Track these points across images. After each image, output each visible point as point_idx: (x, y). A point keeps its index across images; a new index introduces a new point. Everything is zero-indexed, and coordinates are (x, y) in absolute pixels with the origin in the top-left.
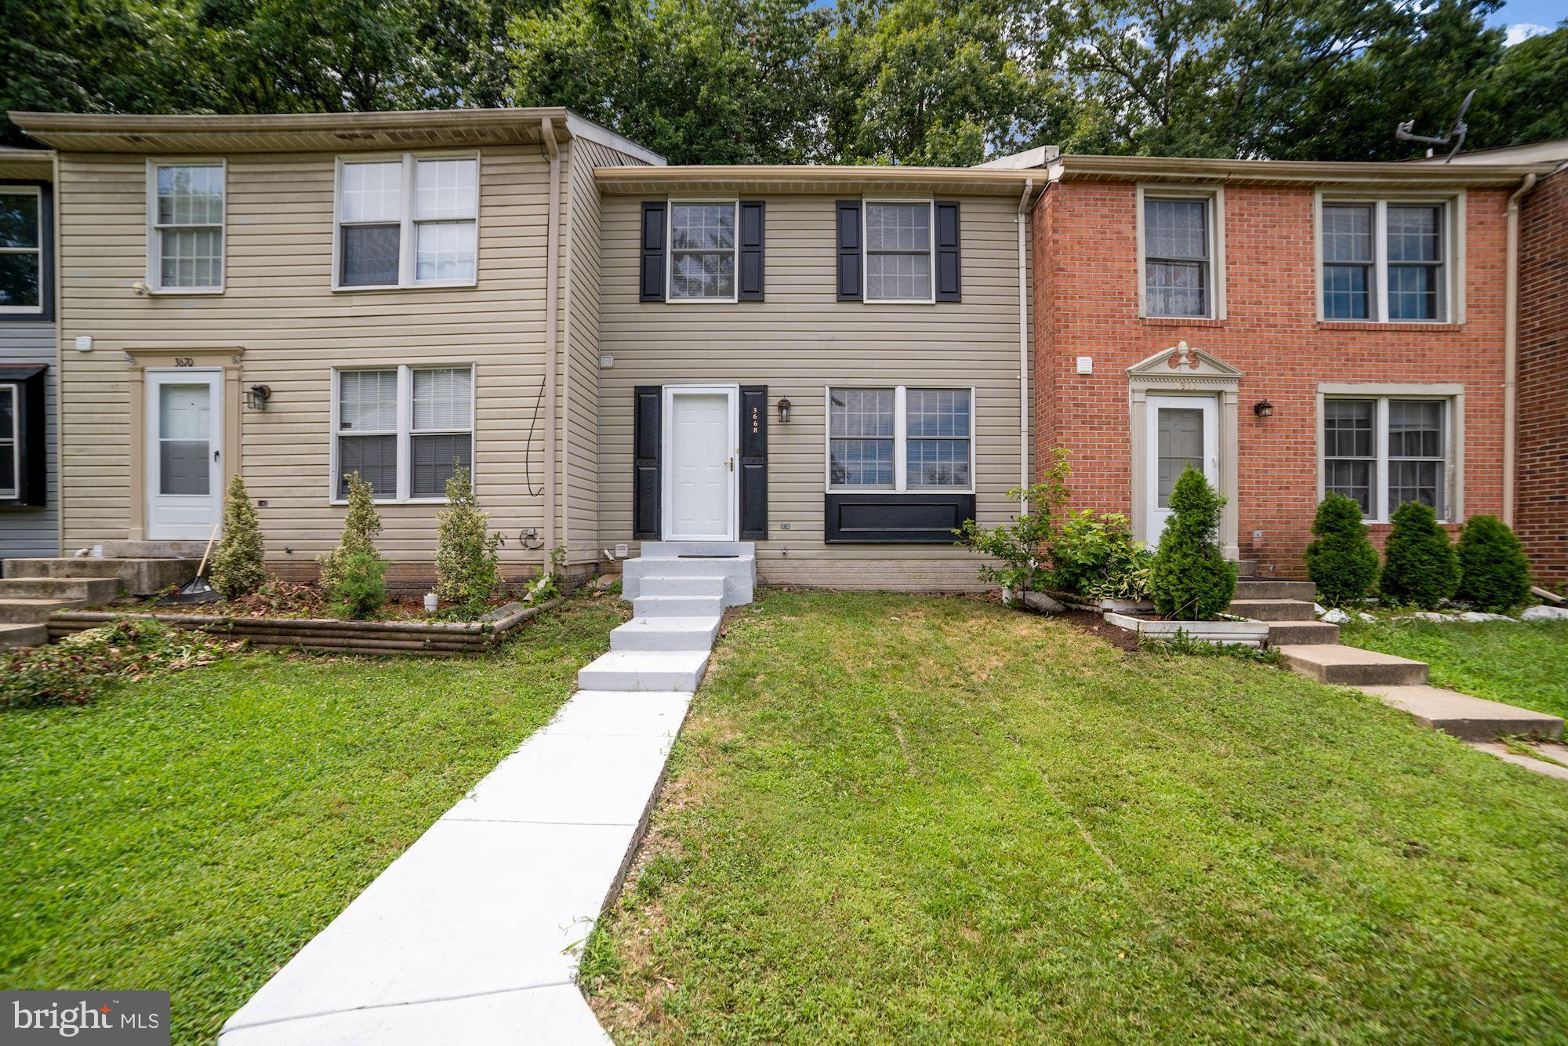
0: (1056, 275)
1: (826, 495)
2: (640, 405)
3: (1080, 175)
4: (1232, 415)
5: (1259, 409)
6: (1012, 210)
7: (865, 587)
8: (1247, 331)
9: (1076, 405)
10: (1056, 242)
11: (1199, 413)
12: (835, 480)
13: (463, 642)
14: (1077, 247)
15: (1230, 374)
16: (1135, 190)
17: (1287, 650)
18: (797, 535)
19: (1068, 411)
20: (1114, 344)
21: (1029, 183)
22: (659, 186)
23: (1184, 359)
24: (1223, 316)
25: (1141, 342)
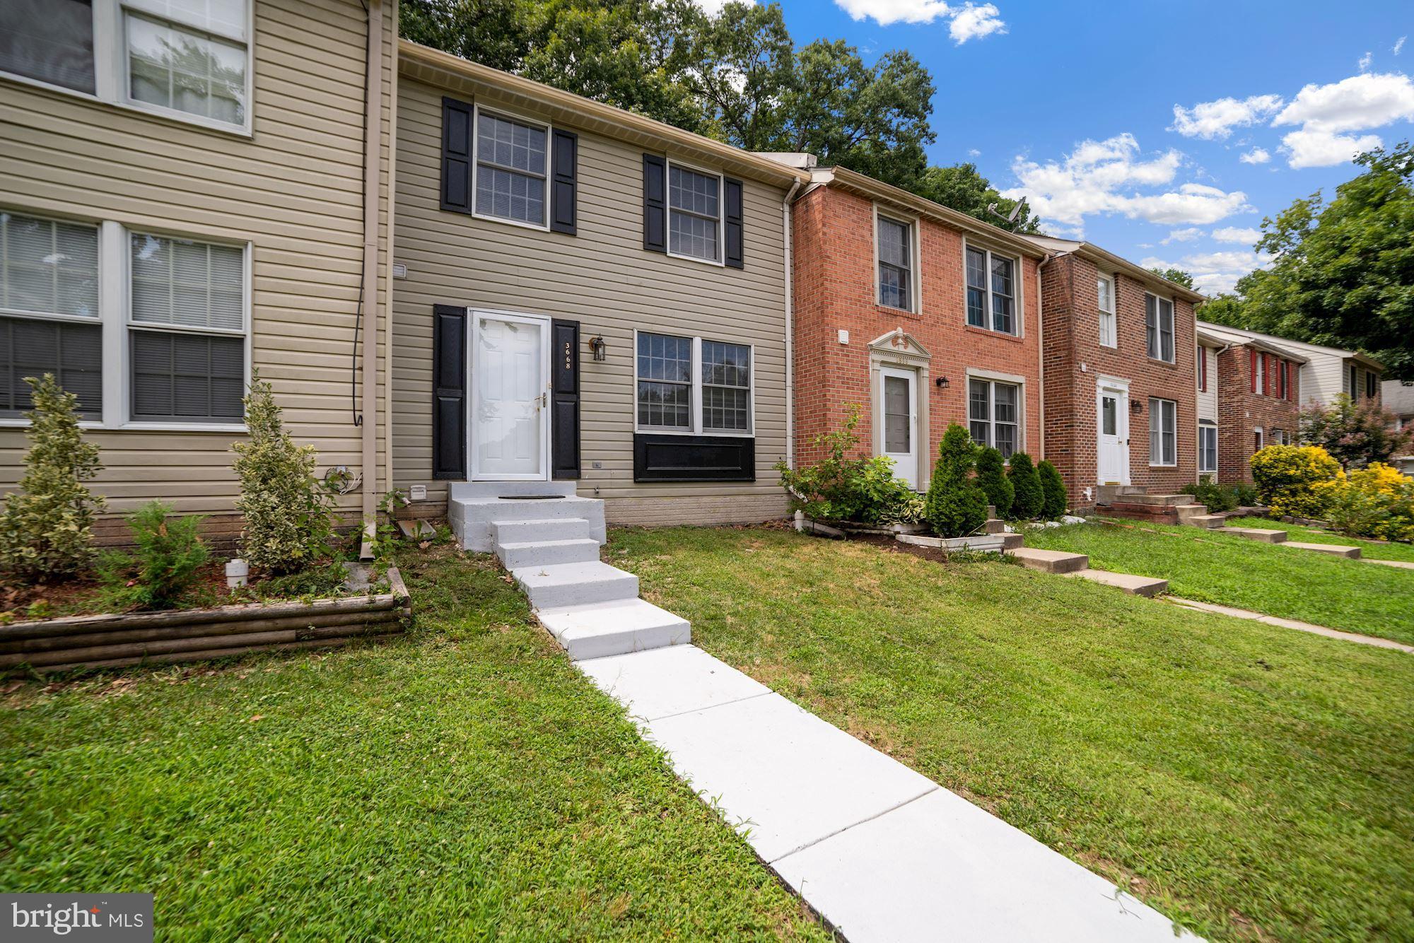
0: (825, 261)
1: (635, 435)
2: (440, 326)
3: (843, 185)
4: (926, 384)
5: (939, 382)
6: (780, 199)
7: (669, 523)
8: (932, 325)
9: (838, 368)
10: (824, 234)
11: (906, 382)
12: (643, 420)
13: (362, 622)
14: (837, 241)
15: (924, 355)
16: (872, 205)
17: (1019, 552)
18: (607, 474)
19: (833, 372)
20: (861, 323)
21: (798, 179)
22: (468, 85)
23: (900, 341)
24: (920, 313)
25: (876, 324)
